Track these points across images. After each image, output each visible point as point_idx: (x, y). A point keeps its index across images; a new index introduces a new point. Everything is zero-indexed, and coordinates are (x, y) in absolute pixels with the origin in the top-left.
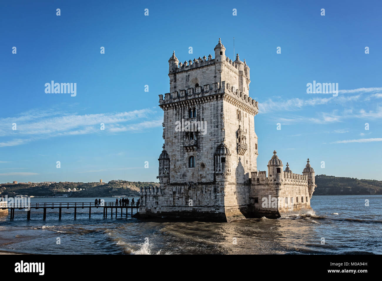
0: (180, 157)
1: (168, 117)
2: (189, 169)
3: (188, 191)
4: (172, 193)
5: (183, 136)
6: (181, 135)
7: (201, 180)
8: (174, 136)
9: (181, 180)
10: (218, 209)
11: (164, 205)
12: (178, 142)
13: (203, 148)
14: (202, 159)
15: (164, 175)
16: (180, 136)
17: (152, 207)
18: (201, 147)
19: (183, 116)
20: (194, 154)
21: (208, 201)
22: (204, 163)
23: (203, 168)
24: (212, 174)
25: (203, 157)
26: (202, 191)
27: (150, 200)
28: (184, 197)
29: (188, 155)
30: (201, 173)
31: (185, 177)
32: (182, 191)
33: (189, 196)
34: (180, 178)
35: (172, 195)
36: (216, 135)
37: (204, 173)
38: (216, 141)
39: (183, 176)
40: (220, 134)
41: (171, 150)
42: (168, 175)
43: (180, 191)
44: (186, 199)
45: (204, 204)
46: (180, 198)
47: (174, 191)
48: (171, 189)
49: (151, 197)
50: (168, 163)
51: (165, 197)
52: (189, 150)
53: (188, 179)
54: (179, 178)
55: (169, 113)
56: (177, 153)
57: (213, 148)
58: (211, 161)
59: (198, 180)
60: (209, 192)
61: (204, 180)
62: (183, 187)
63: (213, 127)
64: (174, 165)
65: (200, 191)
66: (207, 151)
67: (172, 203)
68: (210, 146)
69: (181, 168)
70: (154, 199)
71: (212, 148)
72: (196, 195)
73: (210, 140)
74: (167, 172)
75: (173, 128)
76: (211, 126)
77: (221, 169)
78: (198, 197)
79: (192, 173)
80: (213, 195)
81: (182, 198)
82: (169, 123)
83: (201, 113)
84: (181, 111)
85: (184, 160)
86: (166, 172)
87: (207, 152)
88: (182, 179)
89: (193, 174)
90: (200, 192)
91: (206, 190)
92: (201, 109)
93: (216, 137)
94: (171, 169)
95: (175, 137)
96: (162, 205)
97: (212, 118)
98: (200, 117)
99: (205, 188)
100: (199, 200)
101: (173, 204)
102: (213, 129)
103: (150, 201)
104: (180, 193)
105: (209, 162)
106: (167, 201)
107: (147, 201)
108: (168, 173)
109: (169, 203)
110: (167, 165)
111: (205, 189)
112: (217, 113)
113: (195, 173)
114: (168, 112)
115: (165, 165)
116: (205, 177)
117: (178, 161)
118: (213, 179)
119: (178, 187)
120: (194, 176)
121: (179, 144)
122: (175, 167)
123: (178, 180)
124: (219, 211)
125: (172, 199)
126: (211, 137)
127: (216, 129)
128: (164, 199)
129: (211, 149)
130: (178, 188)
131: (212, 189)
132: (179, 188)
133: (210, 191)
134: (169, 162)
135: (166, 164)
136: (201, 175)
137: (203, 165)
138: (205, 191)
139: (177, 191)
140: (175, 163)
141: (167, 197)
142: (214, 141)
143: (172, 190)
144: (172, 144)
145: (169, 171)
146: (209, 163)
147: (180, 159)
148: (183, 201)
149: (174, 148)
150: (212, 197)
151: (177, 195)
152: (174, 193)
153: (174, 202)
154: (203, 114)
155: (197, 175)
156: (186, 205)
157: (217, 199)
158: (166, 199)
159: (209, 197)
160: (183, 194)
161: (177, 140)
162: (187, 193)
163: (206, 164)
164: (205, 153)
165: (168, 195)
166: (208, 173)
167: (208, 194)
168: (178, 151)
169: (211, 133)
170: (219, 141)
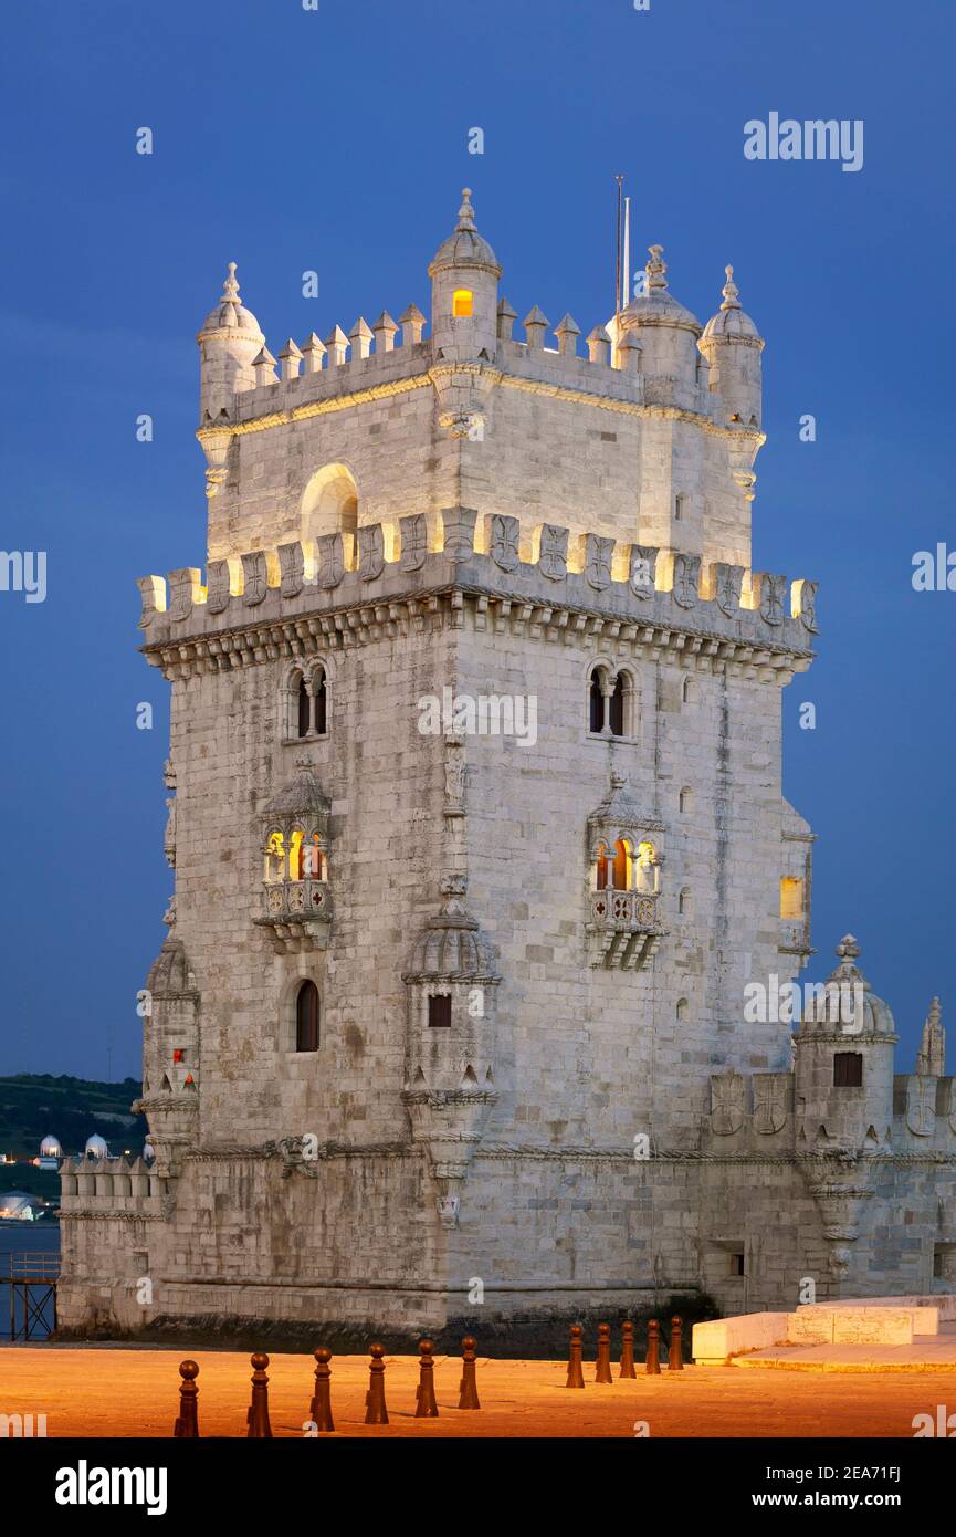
0: (247, 980)
1: (192, 727)
2: (292, 1062)
3: (285, 1191)
4: (208, 1201)
7: (345, 1126)
8: (218, 846)
9: (252, 1123)
11: (173, 1277)
12: (242, 890)
13: (354, 934)
14: (352, 1001)
15: (166, 1092)
16: (247, 854)
17: (119, 1283)
18: (347, 928)
19: (262, 727)
20: (313, 968)
21: (376, 1253)
22: (360, 1025)
23: (356, 1055)
24: (392, 1094)
25: (355, 988)
26: (351, 1196)
27: (108, 1245)
28: (266, 1229)
29: (288, 969)
30: (345, 1084)
31: (272, 1111)
32: (259, 1189)
33: (287, 1222)
34: (251, 1115)
35: (213, 1214)
36: (419, 852)
37: (362, 1085)
38: (419, 891)
39: (262, 1103)
40: (436, 851)
41: (207, 939)
42: (186, 1092)
43: (249, 1193)
44: (274, 1239)
46: (248, 1232)
47: (218, 1192)
48: (207, 1177)
49: (114, 1226)
50: (189, 1018)
51: (180, 1229)
52: (290, 945)
53: (283, 1122)
54: (244, 1116)
55: (195, 703)
56: (233, 958)
57: (405, 935)
58: (395, 1014)
59: (332, 1128)
60: (382, 1205)
61: (358, 1133)
62: (261, 1169)
63: (404, 802)
64: (223, 1034)
65: (341, 1193)
66: (374, 951)
67: (209, 1260)
68: (391, 923)
69: (252, 1054)
70: (129, 1235)
71: (397, 936)
72: (324, 1221)
73: (392, 885)
74: (183, 1075)
75: (215, 796)
76: (399, 796)
77: (426, 1070)
78: (330, 1231)
79: (303, 1085)
80: (397, 1218)
81: (258, 1231)
82: (196, 765)
83: (351, 709)
84: (256, 692)
85: (269, 1004)
86: (175, 1076)
87: (376, 958)
88: (260, 1121)
89: (309, 1092)
90: (339, 1197)
91: (368, 1191)
92: (353, 684)
93: (417, 863)
94: (205, 1056)
95: (226, 857)
96: (166, 1276)
97: (403, 745)
98: (344, 732)
99: (364, 1177)
100: (334, 1249)
101: (214, 1269)
102: (406, 813)
103: (108, 1251)
104: (248, 1202)
105: (385, 1020)
106: (186, 1252)
107: (95, 1249)
108: (189, 1084)
109: (196, 1260)
110: (182, 1032)
111: (365, 1185)
113: (317, 1087)
114: (191, 694)
115: (175, 1033)
116: (360, 1114)
117: (238, 1006)
118: (398, 1125)
119: (241, 1168)
120: (314, 1101)
121: (243, 902)
122: (225, 1047)
123: (238, 1124)
124: (420, 1314)
125: (213, 1240)
126: (392, 867)
127: (421, 813)
128: (171, 1240)
129: (395, 941)
130: (238, 1172)
131: (396, 1183)
132: (245, 1174)
133: (386, 1199)
134: (198, 1013)
135: (177, 1027)
136: (345, 1098)
137: (356, 1040)
138: (364, 1196)
139: (235, 1188)
140: (226, 1021)
141: (188, 1229)
142: (409, 891)
143: (211, 1187)
144: (210, 901)
145: (198, 1069)
146: (382, 1026)
147: (246, 996)
148: (265, 1251)
149: (219, 927)
150: (394, 1230)
151: (236, 1217)
152: (220, 1201)
153: (219, 1256)
154: (359, 712)
155: (327, 1097)
156: (276, 1274)
157: (415, 1245)
158: (183, 1241)
159: (379, 1231)
160: (262, 1214)
161: (232, 880)
162: (277, 1202)
163: (371, 1031)
164: (368, 965)
165: (193, 1217)
166: (377, 1085)
167: (377, 1215)
168: (241, 947)
169: (397, 837)
170: (434, 894)
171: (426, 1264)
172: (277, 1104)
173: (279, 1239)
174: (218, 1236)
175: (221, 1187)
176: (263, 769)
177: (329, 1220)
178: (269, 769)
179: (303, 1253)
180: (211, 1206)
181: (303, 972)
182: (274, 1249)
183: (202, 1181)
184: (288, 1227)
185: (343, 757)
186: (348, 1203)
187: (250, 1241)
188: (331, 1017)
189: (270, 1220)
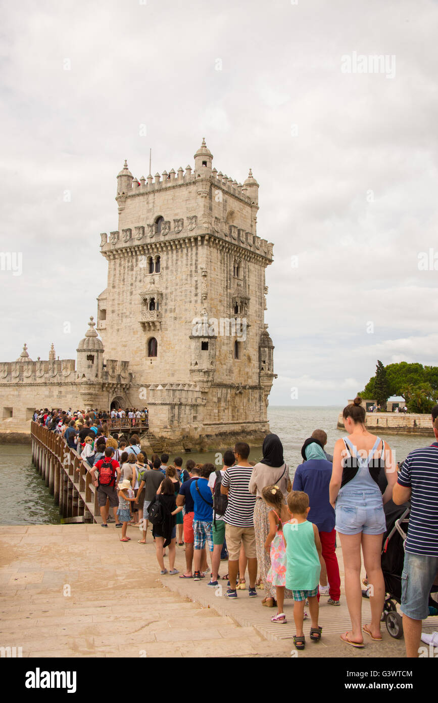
1: (212, 261)
3: (235, 397)
4: (215, 399)
5: (230, 306)
6: (227, 301)
7: (247, 381)
8: (219, 297)
9: (227, 378)
10: (264, 426)
11: (206, 423)
12: (224, 312)
14: (248, 349)
16: (225, 302)
17: (190, 426)
19: (228, 269)
23: (249, 363)
24: (257, 373)
25: (249, 346)
26: (249, 399)
27: (185, 414)
28: (230, 407)
30: (247, 370)
31: (232, 375)
32: (229, 397)
34: (227, 375)
35: (217, 403)
37: (250, 369)
38: (260, 325)
39: (229, 372)
43: (226, 398)
44: (232, 410)
45: (250, 419)
46: (226, 409)
48: (216, 392)
49: (188, 408)
51: (208, 408)
53: (235, 378)
59: (245, 381)
61: (250, 382)
62: (229, 391)
67: (215, 417)
69: (227, 358)
70: (192, 410)
73: (256, 322)
75: (218, 283)
76: (256, 301)
79: (238, 368)
80: (258, 404)
81: (228, 408)
82: (213, 272)
83: (247, 276)
84: (227, 260)
85: (231, 345)
87: (253, 339)
88: (229, 378)
90: (247, 399)
91: (253, 398)
92: (247, 270)
93: (259, 318)
94: (216, 357)
95: (221, 301)
96: (204, 423)
97: (257, 290)
98: (246, 280)
99: (251, 394)
102: (258, 306)
103: (186, 416)
104: (226, 400)
105: (255, 355)
106: (209, 415)
107: (181, 416)
109: (212, 417)
112: (261, 285)
116: (250, 378)
118: (258, 382)
119: (224, 390)
120: (241, 372)
123: (223, 378)
125: (217, 411)
126: (256, 318)
127: (260, 307)
131: (257, 396)
132: (225, 392)
136: (247, 373)
137: (249, 359)
139: (223, 396)
140: (221, 348)
141: (210, 408)
143: (216, 395)
148: (230, 414)
150: (257, 408)
151: (223, 404)
152: (219, 400)
153: (218, 416)
154: (249, 277)
157: (261, 411)
158: (209, 411)
160: (229, 403)
161: (222, 308)
162: (233, 400)
163: (252, 357)
165: (211, 404)
166: (253, 370)
167: (254, 404)
169: (256, 311)
170: (263, 327)
171: (263, 416)
172: (233, 373)
174: (219, 410)
175: (219, 395)
176: (229, 281)
180: (217, 401)
181: (238, 339)
182: (232, 413)
183: (214, 393)
185: (246, 286)
186: (248, 401)
187: (226, 411)
188: (242, 352)
189: (231, 405)
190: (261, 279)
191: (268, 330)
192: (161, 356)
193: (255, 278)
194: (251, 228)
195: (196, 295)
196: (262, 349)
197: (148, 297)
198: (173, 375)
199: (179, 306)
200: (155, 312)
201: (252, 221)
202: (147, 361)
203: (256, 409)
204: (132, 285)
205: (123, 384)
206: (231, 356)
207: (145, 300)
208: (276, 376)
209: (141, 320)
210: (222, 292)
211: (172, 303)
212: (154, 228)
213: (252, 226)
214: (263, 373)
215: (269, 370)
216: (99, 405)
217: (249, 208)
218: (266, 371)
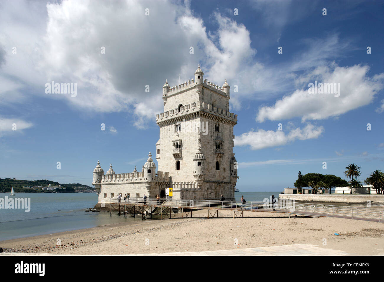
0: (211, 160)
2: (217, 171)
4: (206, 189)
5: (213, 145)
6: (212, 143)
8: (207, 141)
9: (212, 178)
13: (224, 157)
14: (224, 165)
16: (211, 143)
19: (213, 128)
24: (229, 176)
25: (225, 163)
26: (224, 188)
28: (214, 192)
30: (223, 175)
32: (213, 187)
34: (212, 177)
36: (230, 149)
37: (225, 174)
38: (231, 154)
46: (212, 193)
49: (191, 192)
51: (202, 192)
53: (217, 178)
56: (209, 156)
58: (229, 167)
59: (222, 180)
61: (225, 180)
62: (213, 184)
64: (208, 166)
70: (193, 194)
73: (228, 152)
76: (228, 143)
79: (218, 174)
81: (213, 193)
84: (212, 123)
85: (214, 163)
88: (213, 178)
89: (219, 175)
90: (223, 188)
91: (226, 187)
92: (223, 128)
93: (230, 151)
94: (205, 169)
95: (208, 143)
97: (229, 137)
103: (190, 196)
106: (202, 196)
107: (188, 196)
109: (204, 197)
112: (231, 135)
114: (202, 119)
116: (225, 178)
118: (229, 180)
119: (211, 184)
121: (211, 149)
123: (210, 178)
126: (228, 150)
127: (230, 145)
128: (200, 194)
129: (228, 159)
131: (229, 187)
136: (223, 176)
137: (224, 170)
139: (210, 187)
140: (208, 164)
141: (203, 192)
144: (206, 148)
147: (211, 162)
148: (214, 195)
149: (207, 152)
151: (210, 191)
152: (208, 189)
153: (208, 196)
154: (224, 131)
155: (221, 176)
156: (215, 198)
157: (231, 194)
158: (202, 194)
159: (227, 192)
161: (209, 146)
162: (216, 189)
163: (226, 169)
164: (226, 161)
165: (204, 191)
166: (227, 175)
167: (227, 191)
168: (210, 155)
169: (228, 147)
170: (232, 155)
171: (232, 196)
172: (215, 176)
173: (216, 193)
174: (208, 193)
175: (208, 187)
176: (213, 133)
177: (222, 191)
178: (214, 134)
179: (219, 195)
181: (218, 160)
183: (205, 186)
184: (217, 192)
186: (224, 189)
187: (212, 194)
188: (221, 167)
189: (215, 191)
190: (231, 132)
191: (235, 156)
192: (182, 169)
193: (227, 132)
194: (226, 108)
195: (196, 140)
196: (231, 165)
197: (175, 142)
198: (187, 178)
199: (189, 146)
200: (178, 149)
201: (226, 104)
202: (176, 171)
203: (228, 193)
204: (170, 137)
205: (166, 182)
206: (214, 168)
207: (175, 144)
208: (238, 177)
209: (173, 153)
210: (209, 138)
211: (186, 145)
212: (177, 110)
213: (226, 107)
214: (231, 176)
215: (235, 174)
216: (154, 191)
217: (224, 98)
218: (233, 175)
